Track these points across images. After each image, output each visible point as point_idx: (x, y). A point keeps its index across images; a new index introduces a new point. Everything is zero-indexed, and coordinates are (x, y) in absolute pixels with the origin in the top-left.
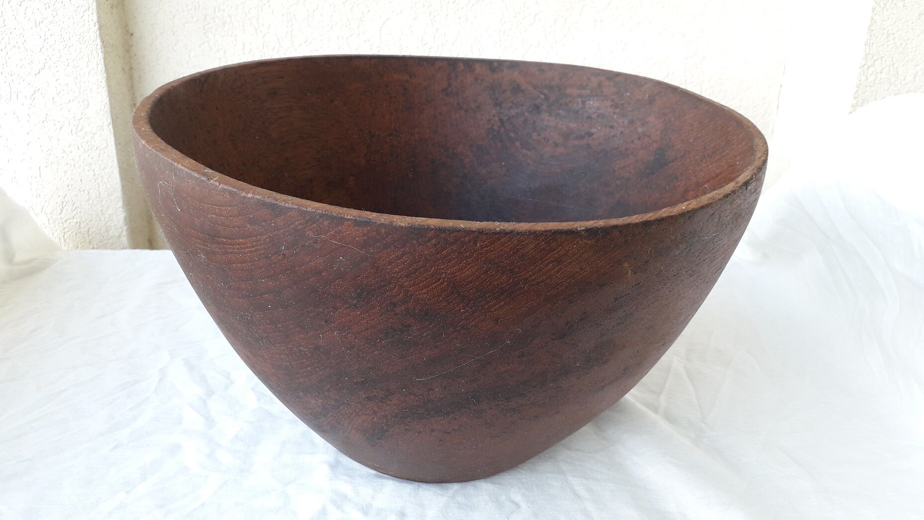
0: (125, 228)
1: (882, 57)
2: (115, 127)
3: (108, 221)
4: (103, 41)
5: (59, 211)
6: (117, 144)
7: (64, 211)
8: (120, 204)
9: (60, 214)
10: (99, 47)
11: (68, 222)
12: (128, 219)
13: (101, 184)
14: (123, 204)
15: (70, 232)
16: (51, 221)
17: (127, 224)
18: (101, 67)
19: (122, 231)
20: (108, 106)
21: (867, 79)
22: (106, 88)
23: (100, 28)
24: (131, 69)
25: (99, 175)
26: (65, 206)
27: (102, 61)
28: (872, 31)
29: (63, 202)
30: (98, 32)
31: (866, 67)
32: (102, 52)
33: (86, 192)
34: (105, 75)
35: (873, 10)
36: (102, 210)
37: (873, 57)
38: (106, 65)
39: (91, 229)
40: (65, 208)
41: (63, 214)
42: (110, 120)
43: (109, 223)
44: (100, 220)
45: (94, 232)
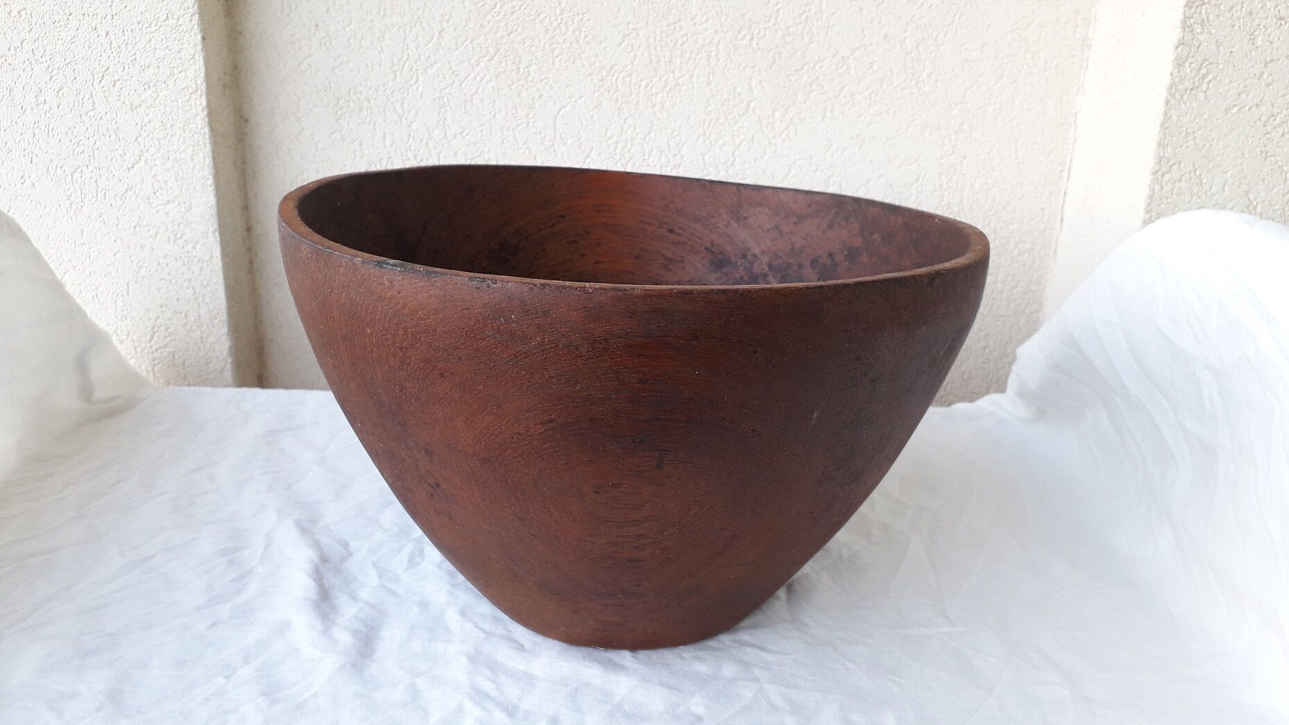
0: (230, 361)
1: (1180, 162)
2: (221, 234)
3: (209, 351)
4: (212, 129)
5: (149, 337)
6: (225, 255)
7: (155, 338)
8: (225, 330)
9: (150, 341)
10: (207, 136)
11: (159, 351)
12: (233, 350)
13: (202, 305)
14: (228, 331)
15: (161, 365)
16: (138, 350)
17: (232, 355)
18: (209, 161)
19: (226, 364)
20: (215, 209)
21: (1162, 188)
22: (213, 186)
23: (210, 114)
24: (244, 162)
25: (200, 293)
26: (157, 331)
27: (210, 154)
28: (1166, 128)
29: (154, 327)
30: (207, 120)
31: (1160, 173)
32: (210, 143)
33: (183, 315)
34: (213, 171)
35: (1167, 102)
36: (201, 337)
37: (1168, 162)
38: (214, 158)
39: (187, 362)
40: (156, 334)
41: (153, 342)
42: (216, 226)
43: (210, 354)
44: (199, 350)
45: (191, 364)
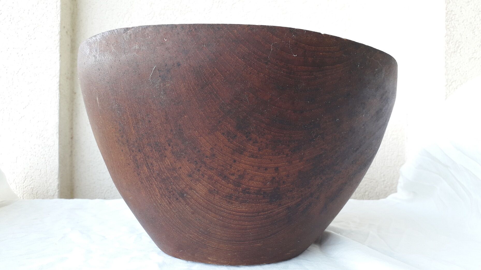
0: (57, 191)
1: (455, 81)
2: (60, 135)
3: (49, 187)
4: (60, 91)
5: (23, 181)
6: (60, 144)
7: (26, 181)
8: (57, 177)
9: (23, 183)
10: (58, 94)
11: (27, 187)
12: (59, 186)
13: (48, 166)
14: (58, 177)
15: (27, 194)
16: (18, 187)
17: (59, 188)
18: (57, 104)
19: (56, 192)
20: (58, 124)
21: (450, 92)
22: (58, 115)
23: (60, 85)
24: (73, 110)
25: (47, 160)
26: (27, 178)
27: (58, 101)
29: (26, 176)
30: (58, 87)
31: (448, 86)
32: (59, 96)
33: (39, 171)
34: (59, 108)
36: (46, 180)
37: (450, 81)
38: (60, 103)
39: (38, 192)
40: (26, 180)
41: (24, 183)
42: (58, 131)
43: (49, 188)
44: (44, 186)
45: (40, 193)
